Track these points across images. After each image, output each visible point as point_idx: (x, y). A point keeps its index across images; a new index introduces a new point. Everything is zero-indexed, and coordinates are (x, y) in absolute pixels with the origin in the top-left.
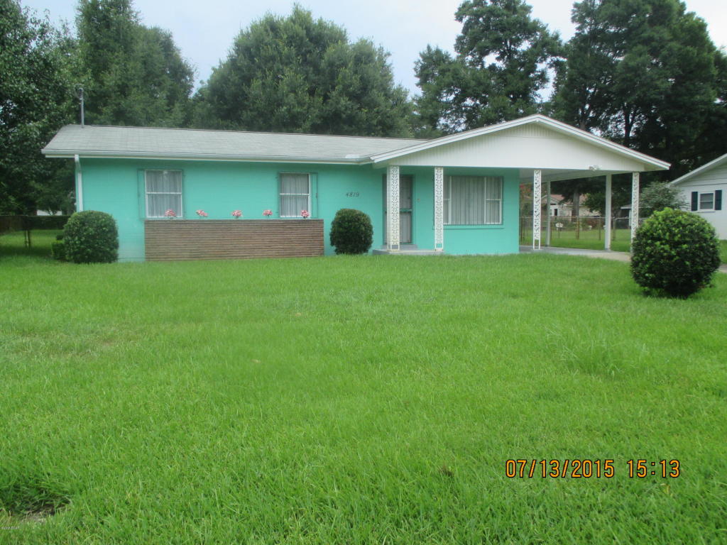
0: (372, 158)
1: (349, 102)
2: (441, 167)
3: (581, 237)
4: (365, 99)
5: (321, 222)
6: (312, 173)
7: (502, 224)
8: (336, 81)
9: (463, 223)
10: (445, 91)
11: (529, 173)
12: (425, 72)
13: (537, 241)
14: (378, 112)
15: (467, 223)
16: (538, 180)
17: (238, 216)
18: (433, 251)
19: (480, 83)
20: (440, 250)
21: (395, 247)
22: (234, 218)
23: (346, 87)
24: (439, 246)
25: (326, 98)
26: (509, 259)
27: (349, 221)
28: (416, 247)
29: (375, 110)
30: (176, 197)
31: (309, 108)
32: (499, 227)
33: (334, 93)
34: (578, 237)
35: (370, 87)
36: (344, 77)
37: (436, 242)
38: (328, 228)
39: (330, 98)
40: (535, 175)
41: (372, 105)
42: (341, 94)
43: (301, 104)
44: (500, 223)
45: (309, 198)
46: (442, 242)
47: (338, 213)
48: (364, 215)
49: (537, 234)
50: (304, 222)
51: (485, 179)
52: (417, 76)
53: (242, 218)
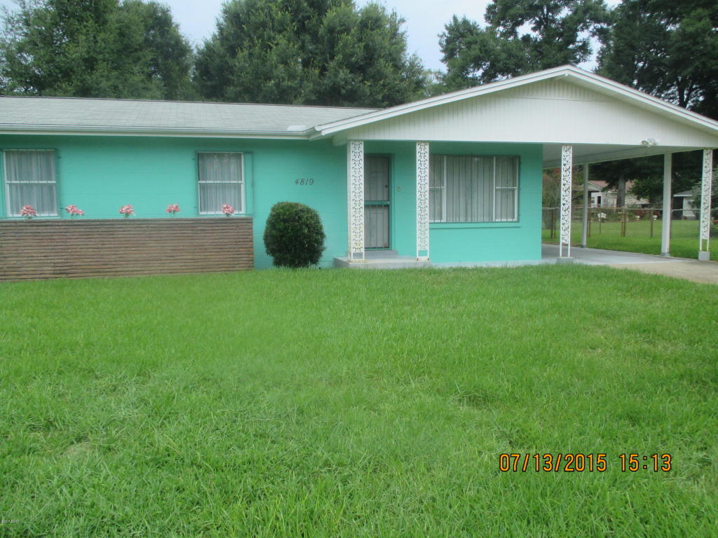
0: (318, 129)
1: (350, 76)
2: (425, 142)
3: (628, 232)
4: (371, 70)
5: (248, 221)
6: (246, 153)
7: (518, 221)
8: (335, 49)
9: (462, 219)
10: (472, 66)
11: (556, 149)
12: (450, 46)
13: (565, 246)
14: (384, 85)
15: (469, 220)
16: (567, 159)
17: (127, 214)
18: (414, 261)
19: (510, 56)
20: (423, 259)
21: (358, 255)
22: (122, 217)
23: (347, 57)
24: (423, 253)
25: (323, 70)
26: (524, 271)
27: (285, 221)
28: (395, 254)
29: (381, 82)
30: (51, 186)
31: (302, 80)
32: (513, 225)
33: (332, 64)
34: (624, 234)
35: (376, 57)
36: (345, 45)
37: (418, 248)
38: (260, 228)
39: (327, 71)
40: (563, 153)
41: (378, 76)
42: (340, 65)
43: (292, 76)
44: (515, 219)
45: (243, 186)
46: (427, 248)
47: (273, 209)
49: (565, 235)
50: (227, 222)
51: (494, 159)
52: (442, 51)
53: (134, 216)
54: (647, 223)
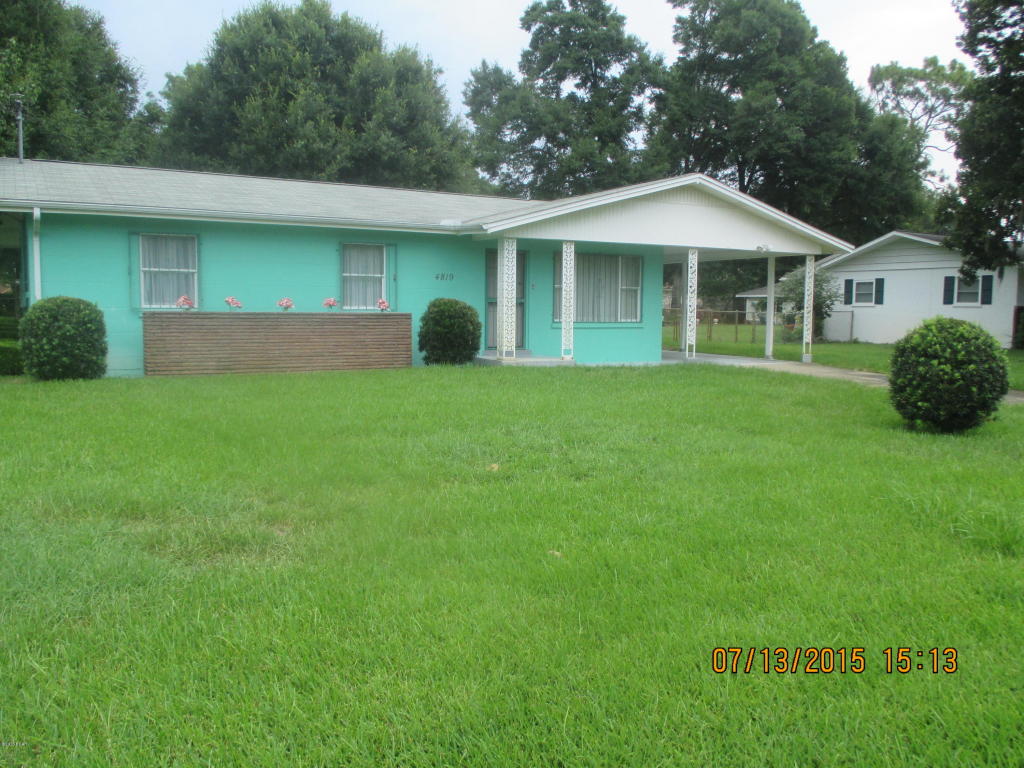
0: (485, 227)
1: (392, 139)
2: (571, 242)
3: (715, 336)
4: (413, 133)
5: (408, 317)
6: (389, 245)
7: (641, 321)
8: (372, 106)
9: (591, 319)
10: (509, 126)
11: (682, 253)
12: (480, 98)
13: (691, 347)
14: (431, 154)
15: (596, 320)
16: (693, 261)
17: (287, 308)
18: (559, 360)
19: (558, 119)
20: (568, 358)
21: (509, 354)
22: (280, 310)
23: (388, 116)
24: (567, 352)
25: (359, 129)
26: (649, 372)
27: (450, 317)
28: (529, 354)
29: (428, 150)
30: (187, 275)
31: (335, 145)
32: (636, 325)
33: (371, 124)
34: (710, 337)
35: (419, 118)
36: (385, 102)
37: (563, 347)
38: (416, 325)
39: (364, 131)
40: (690, 256)
41: (422, 143)
42: (380, 126)
43: (325, 138)
44: (638, 320)
45: (384, 281)
46: (571, 347)
47: (433, 305)
48: (469, 308)
49: (691, 336)
50: (382, 318)
51: (620, 259)
52: (466, 103)
53: (294, 309)
54: (732, 328)
